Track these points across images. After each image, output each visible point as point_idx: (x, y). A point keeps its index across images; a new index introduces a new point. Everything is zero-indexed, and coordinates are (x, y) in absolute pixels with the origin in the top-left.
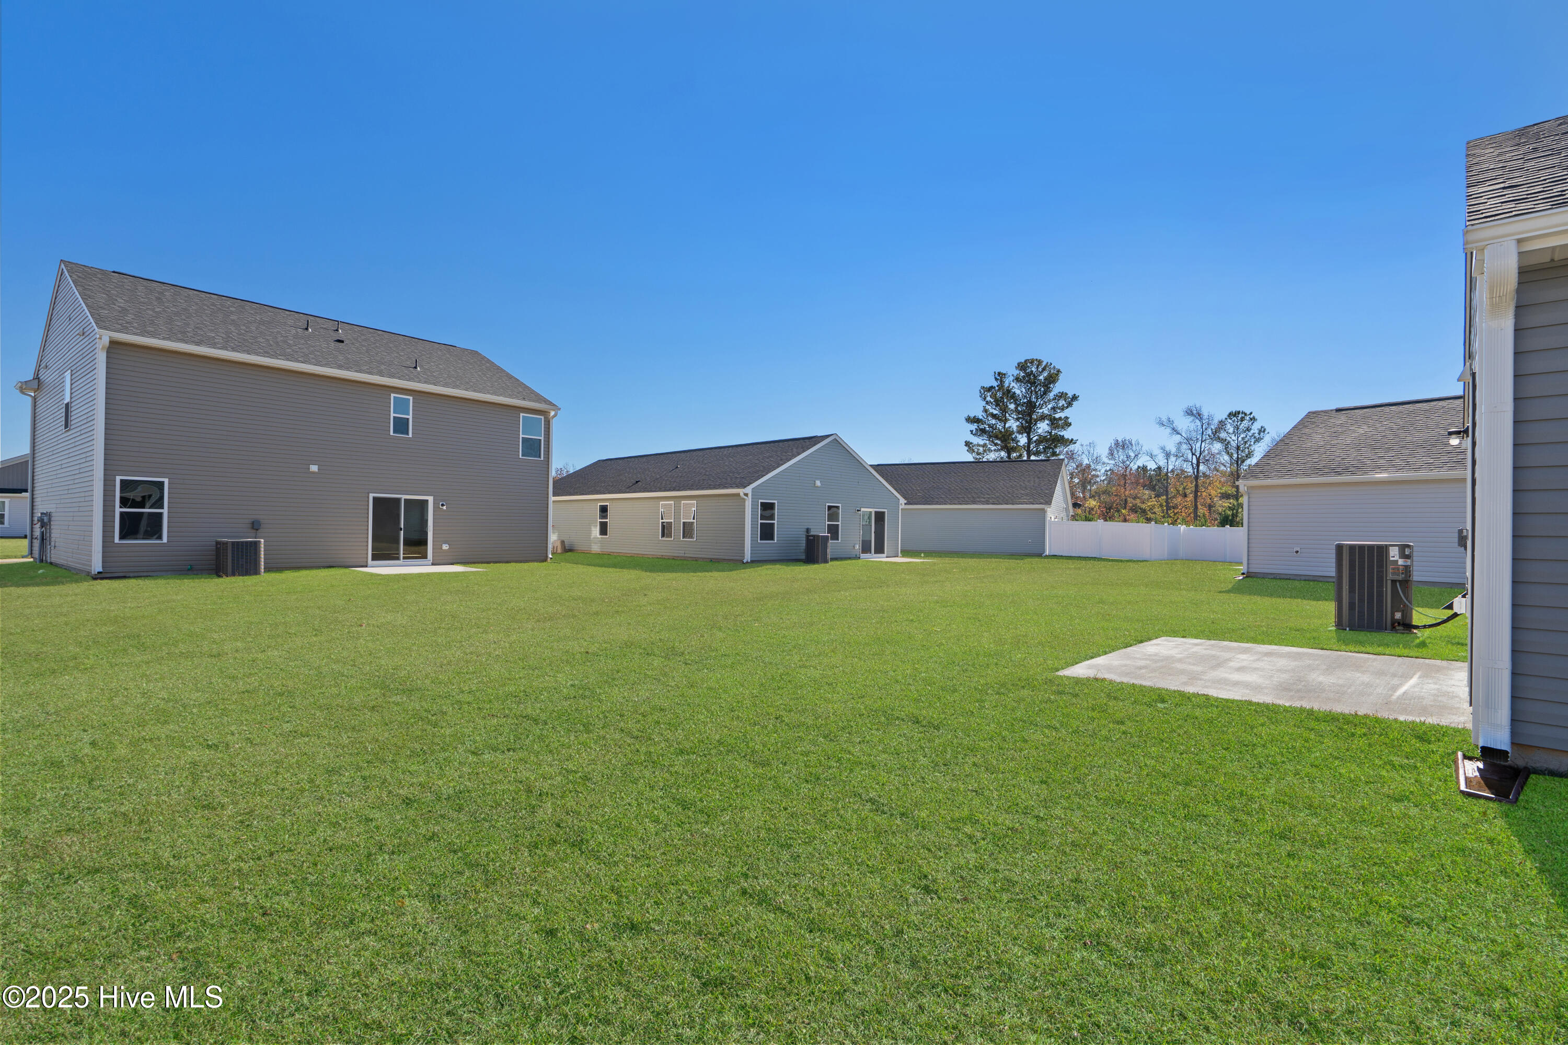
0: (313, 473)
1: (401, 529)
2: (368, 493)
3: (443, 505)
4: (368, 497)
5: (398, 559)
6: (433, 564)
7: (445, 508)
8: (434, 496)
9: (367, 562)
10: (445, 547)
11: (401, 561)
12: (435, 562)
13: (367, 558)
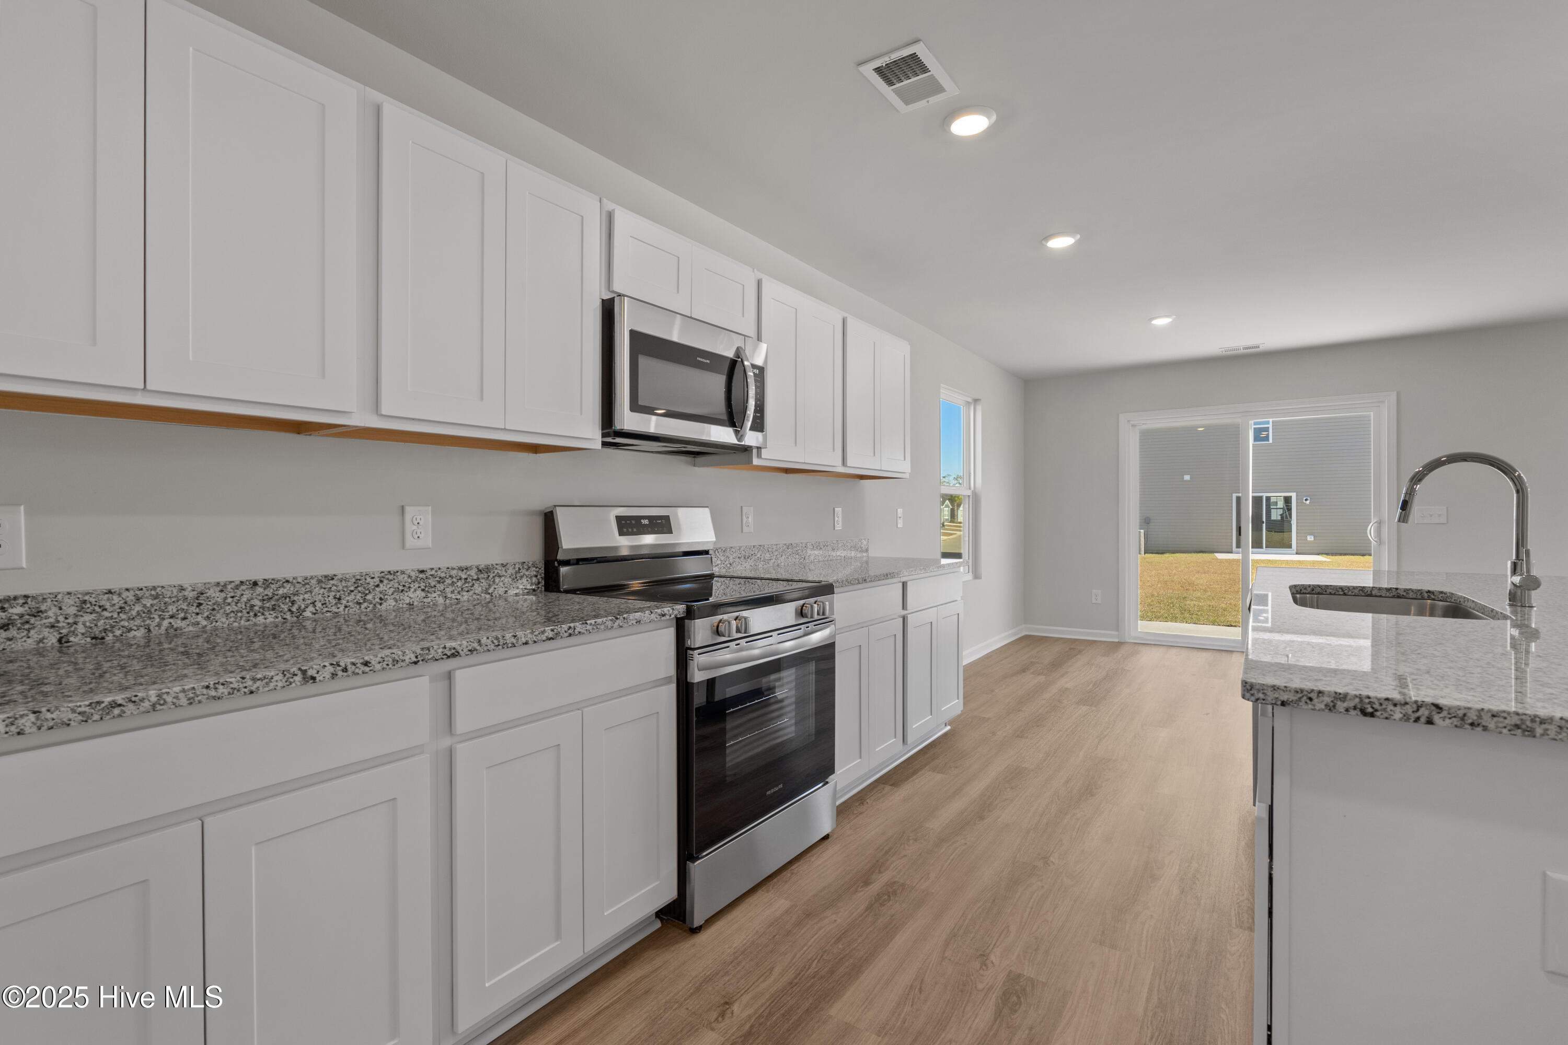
0: (1186, 481)
1: (1263, 522)
2: (1232, 494)
3: (1306, 500)
4: (1232, 497)
5: (1261, 547)
6: (1297, 554)
7: (1308, 502)
8: (1297, 493)
9: (1232, 549)
10: (1310, 538)
11: (1264, 549)
12: (1299, 552)
13: (1232, 546)
